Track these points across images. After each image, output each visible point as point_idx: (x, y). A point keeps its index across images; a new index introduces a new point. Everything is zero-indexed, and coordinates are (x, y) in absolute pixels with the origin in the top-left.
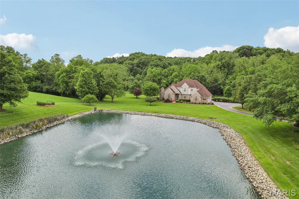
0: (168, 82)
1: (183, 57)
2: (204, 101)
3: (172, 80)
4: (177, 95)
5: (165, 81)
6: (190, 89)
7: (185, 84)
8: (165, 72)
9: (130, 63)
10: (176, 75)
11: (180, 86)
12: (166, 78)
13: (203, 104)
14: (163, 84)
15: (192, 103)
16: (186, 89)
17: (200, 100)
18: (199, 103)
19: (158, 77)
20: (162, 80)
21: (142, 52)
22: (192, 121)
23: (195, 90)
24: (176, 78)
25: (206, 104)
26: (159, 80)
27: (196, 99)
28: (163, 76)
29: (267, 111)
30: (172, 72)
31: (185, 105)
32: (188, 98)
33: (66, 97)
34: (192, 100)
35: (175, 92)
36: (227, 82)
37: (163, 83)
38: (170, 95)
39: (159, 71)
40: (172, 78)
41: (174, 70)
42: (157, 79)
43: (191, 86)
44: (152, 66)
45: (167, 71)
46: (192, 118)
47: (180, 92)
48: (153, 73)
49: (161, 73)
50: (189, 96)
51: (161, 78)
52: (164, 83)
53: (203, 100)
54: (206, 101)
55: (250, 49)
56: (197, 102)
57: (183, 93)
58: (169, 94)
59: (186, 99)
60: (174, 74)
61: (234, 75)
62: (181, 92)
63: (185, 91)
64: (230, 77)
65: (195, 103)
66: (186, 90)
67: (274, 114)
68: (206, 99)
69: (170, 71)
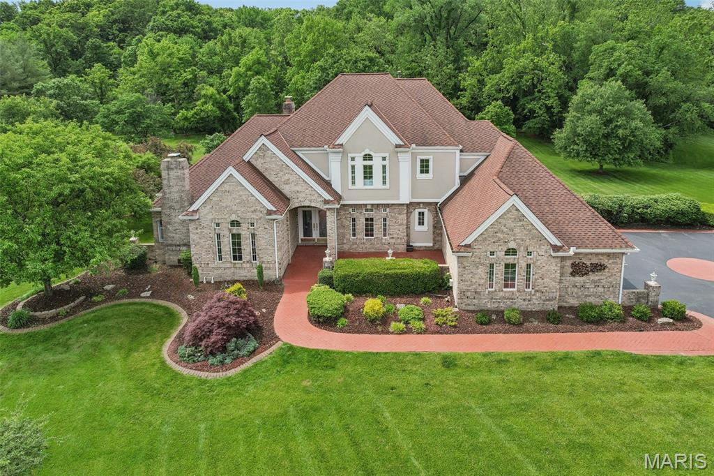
0: (225, 91)
2: (579, 280)
3: (241, 84)
5: (210, 91)
6: (406, 163)
8: (212, 53)
10: (258, 62)
12: (214, 79)
14: (205, 103)
16: (377, 164)
17: (546, 277)
19: (185, 74)
20: (199, 86)
23: (450, 161)
24: (258, 73)
26: (185, 84)
27: (511, 270)
28: (203, 67)
30: (236, 49)
32: (391, 235)
34: (472, 281)
35: (286, 190)
37: (203, 100)
38: (245, 232)
39: (185, 47)
40: (239, 75)
42: (177, 82)
43: (412, 132)
45: (218, 48)
47: (327, 185)
48: (159, 59)
49: (194, 56)
50: (401, 218)
51: (195, 76)
52: (209, 98)
53: (578, 269)
54: (596, 284)
56: (521, 298)
57: (358, 192)
58: (235, 223)
60: (246, 59)
62: (337, 186)
63: (368, 172)
66: (377, 173)
68: (599, 268)
69: (231, 48)
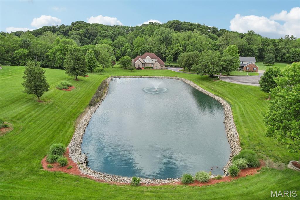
1: (121, 26)
4: (143, 64)
6: (151, 60)
7: (148, 56)
9: (77, 33)
11: (145, 58)
13: (162, 69)
15: (155, 69)
16: (149, 60)
17: (159, 67)
18: (159, 69)
21: (83, 21)
22: (168, 78)
23: (155, 60)
25: (163, 69)
27: (157, 66)
29: (201, 71)
31: (150, 70)
32: (150, 66)
33: (62, 69)
34: (155, 67)
35: (142, 62)
36: (167, 52)
38: (139, 64)
41: (123, 41)
43: (152, 58)
44: (101, 36)
46: (167, 77)
47: (145, 62)
50: (151, 65)
53: (161, 66)
55: (180, 23)
56: (158, 68)
57: (147, 62)
59: (149, 66)
61: (172, 46)
63: (148, 61)
64: (169, 48)
65: (157, 69)
67: (204, 72)
68: (163, 66)
